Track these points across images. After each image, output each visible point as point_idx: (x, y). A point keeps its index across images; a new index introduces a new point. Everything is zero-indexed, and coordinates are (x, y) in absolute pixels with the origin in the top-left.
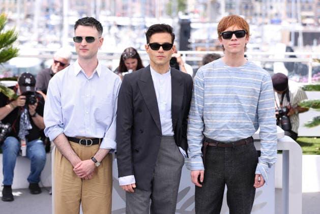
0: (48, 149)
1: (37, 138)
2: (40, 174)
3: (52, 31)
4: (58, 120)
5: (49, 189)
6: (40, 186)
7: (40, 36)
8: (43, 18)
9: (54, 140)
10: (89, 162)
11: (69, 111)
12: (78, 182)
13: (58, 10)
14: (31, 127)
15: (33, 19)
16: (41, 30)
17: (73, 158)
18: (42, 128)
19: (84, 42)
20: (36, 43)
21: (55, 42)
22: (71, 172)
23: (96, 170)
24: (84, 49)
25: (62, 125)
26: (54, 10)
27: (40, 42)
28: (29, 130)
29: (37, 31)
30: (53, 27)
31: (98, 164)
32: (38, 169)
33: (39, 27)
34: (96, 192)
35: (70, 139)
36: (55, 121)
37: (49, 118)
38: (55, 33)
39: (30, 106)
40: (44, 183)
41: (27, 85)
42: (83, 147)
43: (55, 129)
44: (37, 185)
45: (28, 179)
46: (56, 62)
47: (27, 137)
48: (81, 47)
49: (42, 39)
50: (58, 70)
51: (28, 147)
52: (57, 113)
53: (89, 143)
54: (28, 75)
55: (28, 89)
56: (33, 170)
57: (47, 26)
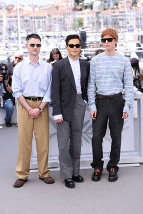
0: (14, 104)
1: (8, 98)
2: (11, 116)
3: (13, 41)
4: (20, 88)
5: (16, 124)
6: (11, 122)
7: (6, 44)
8: (8, 34)
9: (18, 99)
10: (37, 110)
11: (25, 83)
12: (31, 120)
13: (15, 30)
14: (5, 92)
15: (2, 35)
16: (7, 41)
17: (29, 108)
18: (11, 92)
19: (35, 47)
20: (5, 47)
21: (14, 47)
22: (27, 115)
23: (40, 114)
24: (36, 50)
25: (22, 91)
26: (13, 30)
27: (7, 47)
28: (4, 94)
29: (4, 41)
30: (13, 39)
31: (41, 111)
32: (10, 114)
33: (6, 39)
34: (41, 125)
35: (26, 98)
36: (18, 89)
37: (15, 87)
38: (14, 42)
39: (5, 81)
40: (13, 121)
41: (3, 69)
42: (33, 102)
43: (18, 93)
44: (10, 122)
45: (5, 119)
46: (16, 58)
47: (3, 97)
48: (34, 49)
49: (7, 46)
50: (18, 62)
51: (4, 103)
52: (19, 84)
53: (36, 99)
54: (4, 65)
55: (4, 71)
56: (7, 115)
57: (10, 38)
